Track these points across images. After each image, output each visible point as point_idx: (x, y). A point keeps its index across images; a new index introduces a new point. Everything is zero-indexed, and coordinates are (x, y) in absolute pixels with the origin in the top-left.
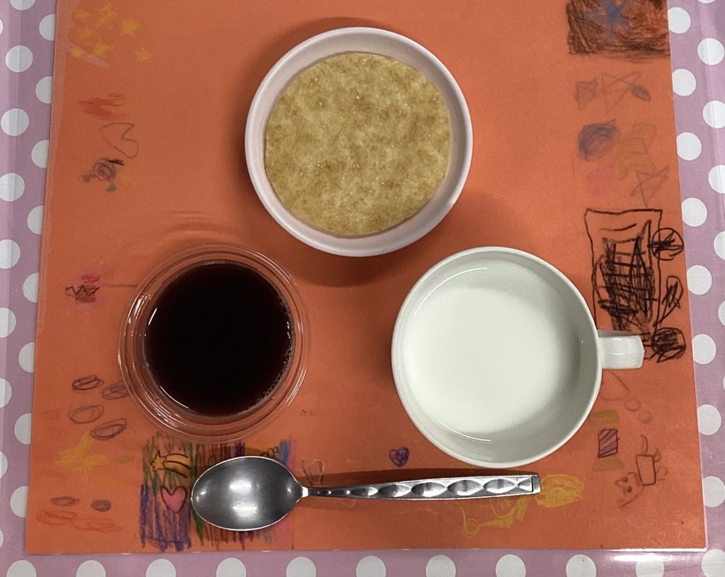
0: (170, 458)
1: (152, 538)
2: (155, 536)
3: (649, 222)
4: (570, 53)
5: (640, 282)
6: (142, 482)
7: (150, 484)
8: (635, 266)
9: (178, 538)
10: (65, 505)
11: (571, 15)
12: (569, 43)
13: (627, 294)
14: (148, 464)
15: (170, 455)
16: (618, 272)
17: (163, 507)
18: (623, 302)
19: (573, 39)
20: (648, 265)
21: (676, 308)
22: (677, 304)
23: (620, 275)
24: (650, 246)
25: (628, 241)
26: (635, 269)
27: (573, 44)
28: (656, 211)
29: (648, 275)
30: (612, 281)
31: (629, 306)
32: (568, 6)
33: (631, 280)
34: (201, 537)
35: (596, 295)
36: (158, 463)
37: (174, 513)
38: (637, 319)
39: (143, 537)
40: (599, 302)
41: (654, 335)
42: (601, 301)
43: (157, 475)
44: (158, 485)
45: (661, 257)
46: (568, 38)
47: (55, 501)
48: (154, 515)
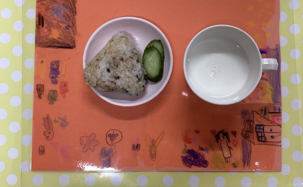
19: (74, 1)
46: (76, 2)
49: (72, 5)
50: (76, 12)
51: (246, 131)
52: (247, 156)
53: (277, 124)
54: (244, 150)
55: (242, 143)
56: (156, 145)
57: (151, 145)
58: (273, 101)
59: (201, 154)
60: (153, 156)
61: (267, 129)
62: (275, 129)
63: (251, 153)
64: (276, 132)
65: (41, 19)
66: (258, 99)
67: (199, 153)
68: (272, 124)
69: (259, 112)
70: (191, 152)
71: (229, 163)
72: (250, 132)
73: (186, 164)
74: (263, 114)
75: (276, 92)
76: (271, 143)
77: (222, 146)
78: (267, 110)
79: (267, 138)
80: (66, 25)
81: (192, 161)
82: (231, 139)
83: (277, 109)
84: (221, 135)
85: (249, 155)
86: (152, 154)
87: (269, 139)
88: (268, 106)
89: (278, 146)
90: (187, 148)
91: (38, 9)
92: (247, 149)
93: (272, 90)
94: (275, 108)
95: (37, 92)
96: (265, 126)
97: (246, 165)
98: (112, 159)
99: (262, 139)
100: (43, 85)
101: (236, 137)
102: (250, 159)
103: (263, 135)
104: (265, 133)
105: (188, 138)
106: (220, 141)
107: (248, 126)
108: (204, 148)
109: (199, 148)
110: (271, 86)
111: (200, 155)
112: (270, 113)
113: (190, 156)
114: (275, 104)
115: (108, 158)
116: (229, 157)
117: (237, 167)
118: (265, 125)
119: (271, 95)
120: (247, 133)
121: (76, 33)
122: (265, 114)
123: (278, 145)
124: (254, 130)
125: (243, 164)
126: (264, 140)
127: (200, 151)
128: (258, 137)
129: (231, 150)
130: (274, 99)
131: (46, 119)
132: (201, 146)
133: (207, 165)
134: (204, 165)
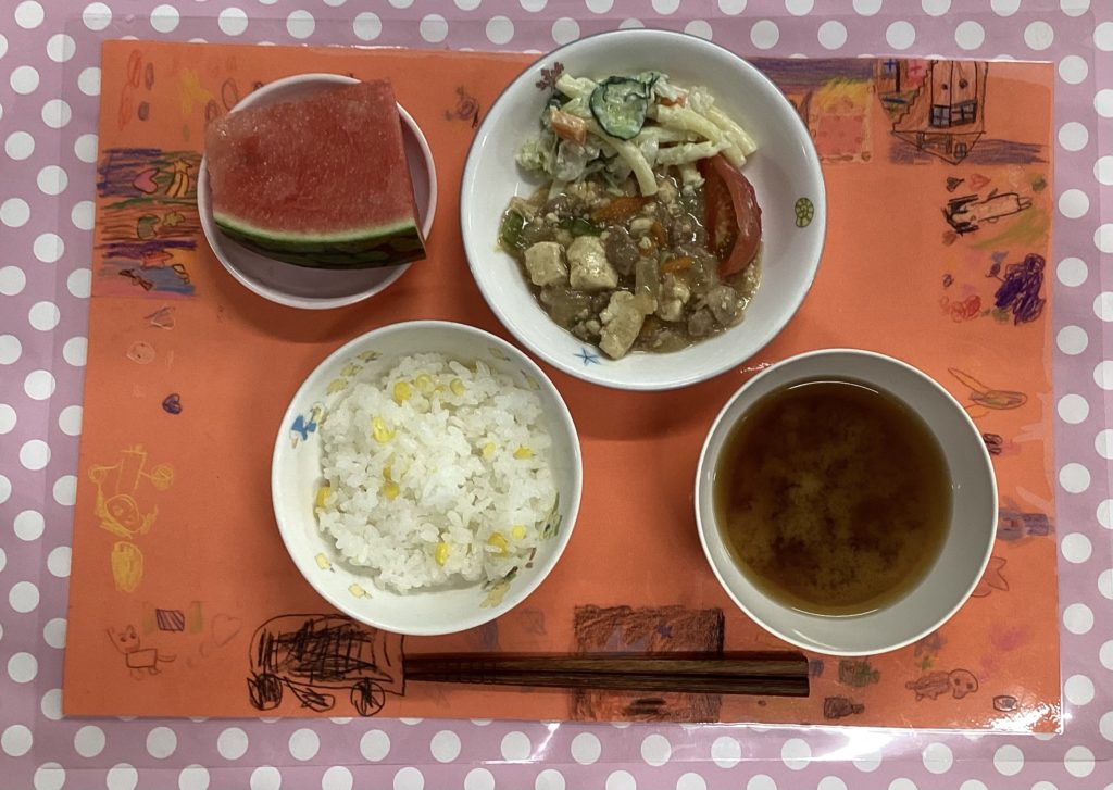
0: (185, 177)
1: (111, 159)
2: (113, 163)
3: (391, 681)
4: (576, 608)
5: (330, 666)
6: (164, 150)
7: (162, 158)
8: (347, 662)
9: (109, 185)
10: (146, 77)
11: (618, 611)
12: (587, 606)
13: (318, 651)
14: (180, 156)
15: (188, 177)
16: (341, 643)
17: (139, 170)
18: (310, 647)
19: (592, 612)
20: (347, 675)
21: (301, 703)
22: (305, 705)
23: (338, 645)
24: (367, 680)
25: (373, 656)
26: (343, 662)
27: (587, 611)
28: (403, 690)
29: (337, 675)
30: (333, 636)
31: (305, 652)
32: (628, 608)
33: (333, 656)
34: (108, 207)
35: (318, 617)
36: (181, 166)
37: (133, 181)
38: (291, 661)
39: (113, 151)
40: (312, 621)
41: (275, 677)
42: (312, 623)
43: (169, 164)
44: (160, 166)
45: (355, 691)
46: (593, 606)
47: (150, 67)
48: (132, 162)
49: (603, 616)
50: (623, 608)
51: (947, 153)
52: (1014, 151)
53: (929, 72)
54: (998, 160)
55: (979, 164)
56: (985, 391)
57: (984, 403)
58: (867, 79)
59: (1009, 272)
60: (1015, 400)
61: (942, 98)
62: (941, 76)
63: (1005, 142)
64: (948, 74)
65: (642, 707)
66: (860, 119)
67: (1005, 277)
68: (929, 86)
69: (897, 117)
70: (1003, 298)
71: (1032, 199)
72: (950, 143)
73: (1035, 312)
74: (901, 106)
75: (842, 71)
76: (980, 87)
77: (987, 216)
78: (889, 96)
79: (966, 98)
80: (659, 635)
81: (1028, 296)
82: (968, 193)
83: (887, 70)
84: (957, 218)
85: (1012, 145)
86: (1009, 403)
87: (970, 93)
88: (879, 94)
89: (986, 71)
90: (994, 307)
91: (615, 714)
92: (997, 152)
93: (837, 83)
94: (885, 76)
95: (845, 715)
96: (935, 103)
97: (1038, 155)
98: (1027, 511)
99: (969, 113)
100: (826, 699)
101: (963, 180)
102: (1021, 144)
103: (958, 109)
104: (953, 103)
105: (965, 306)
106: (974, 223)
107: (933, 148)
108: (993, 263)
109: (994, 279)
110: (824, 85)
111: (1012, 275)
112: (898, 90)
113: (1014, 302)
114: (875, 75)
115: (1022, 522)
116: (1018, 199)
117: (1044, 178)
118: (929, 101)
119: (849, 86)
120: (954, 150)
121: (682, 606)
122: (902, 102)
123: (984, 72)
124: (945, 131)
125: (1033, 163)
126: (972, 107)
127: (1001, 275)
128: (963, 121)
129: (998, 194)
130: (860, 76)
131: (919, 691)
132: (988, 273)
133: (1040, 257)
134: (1037, 264)
